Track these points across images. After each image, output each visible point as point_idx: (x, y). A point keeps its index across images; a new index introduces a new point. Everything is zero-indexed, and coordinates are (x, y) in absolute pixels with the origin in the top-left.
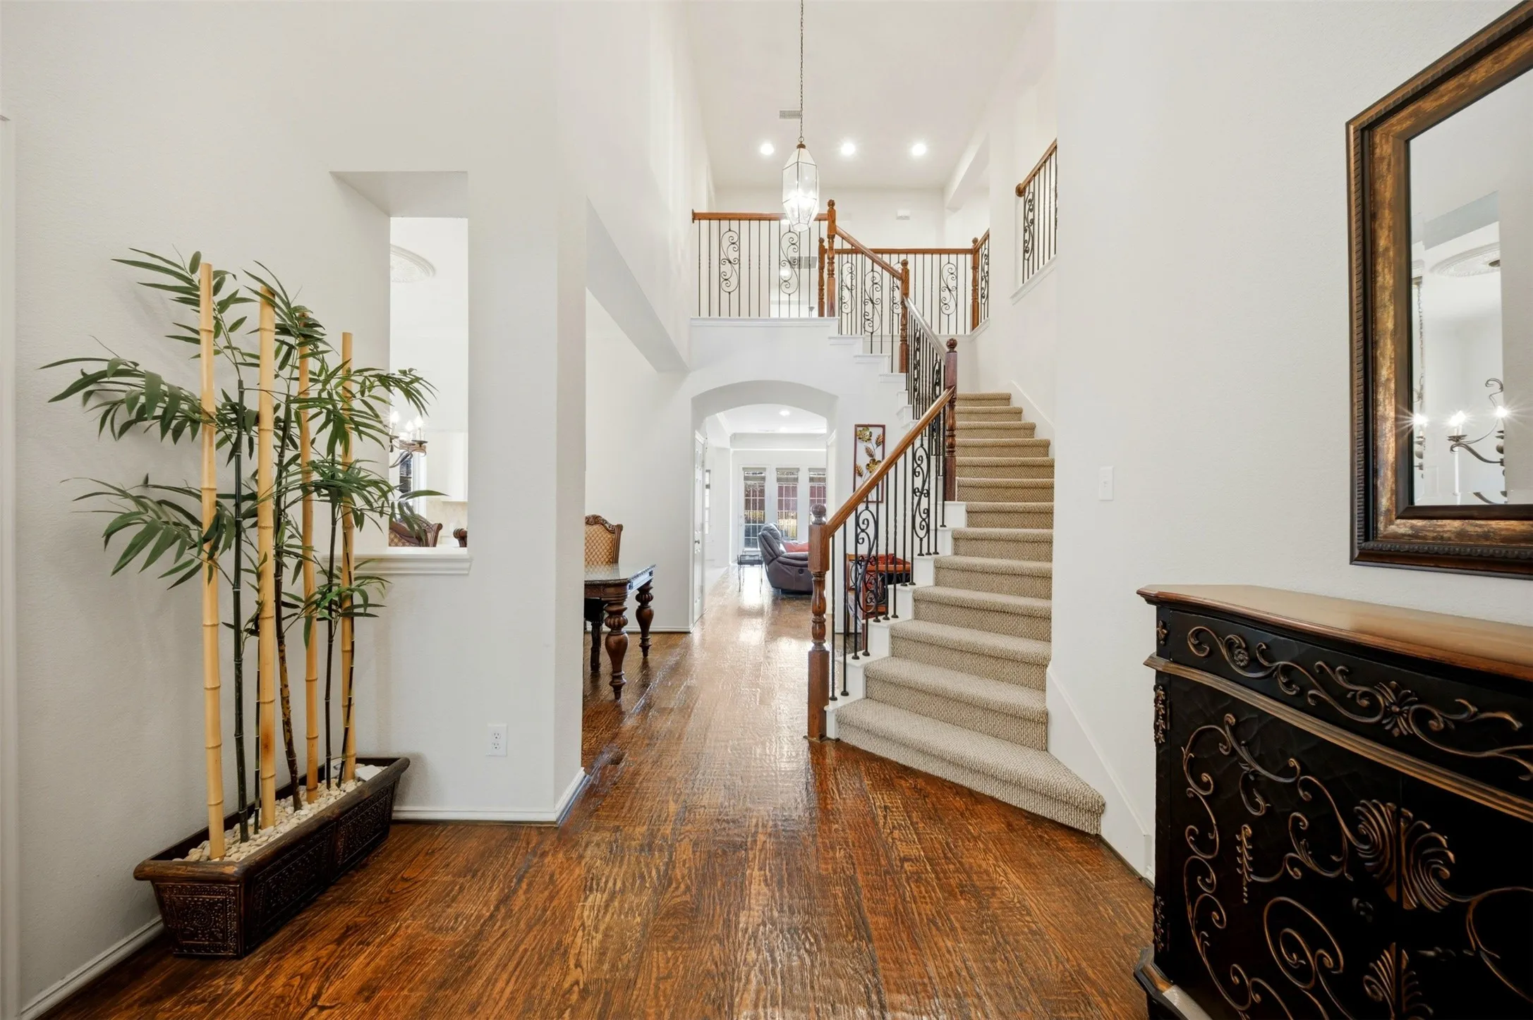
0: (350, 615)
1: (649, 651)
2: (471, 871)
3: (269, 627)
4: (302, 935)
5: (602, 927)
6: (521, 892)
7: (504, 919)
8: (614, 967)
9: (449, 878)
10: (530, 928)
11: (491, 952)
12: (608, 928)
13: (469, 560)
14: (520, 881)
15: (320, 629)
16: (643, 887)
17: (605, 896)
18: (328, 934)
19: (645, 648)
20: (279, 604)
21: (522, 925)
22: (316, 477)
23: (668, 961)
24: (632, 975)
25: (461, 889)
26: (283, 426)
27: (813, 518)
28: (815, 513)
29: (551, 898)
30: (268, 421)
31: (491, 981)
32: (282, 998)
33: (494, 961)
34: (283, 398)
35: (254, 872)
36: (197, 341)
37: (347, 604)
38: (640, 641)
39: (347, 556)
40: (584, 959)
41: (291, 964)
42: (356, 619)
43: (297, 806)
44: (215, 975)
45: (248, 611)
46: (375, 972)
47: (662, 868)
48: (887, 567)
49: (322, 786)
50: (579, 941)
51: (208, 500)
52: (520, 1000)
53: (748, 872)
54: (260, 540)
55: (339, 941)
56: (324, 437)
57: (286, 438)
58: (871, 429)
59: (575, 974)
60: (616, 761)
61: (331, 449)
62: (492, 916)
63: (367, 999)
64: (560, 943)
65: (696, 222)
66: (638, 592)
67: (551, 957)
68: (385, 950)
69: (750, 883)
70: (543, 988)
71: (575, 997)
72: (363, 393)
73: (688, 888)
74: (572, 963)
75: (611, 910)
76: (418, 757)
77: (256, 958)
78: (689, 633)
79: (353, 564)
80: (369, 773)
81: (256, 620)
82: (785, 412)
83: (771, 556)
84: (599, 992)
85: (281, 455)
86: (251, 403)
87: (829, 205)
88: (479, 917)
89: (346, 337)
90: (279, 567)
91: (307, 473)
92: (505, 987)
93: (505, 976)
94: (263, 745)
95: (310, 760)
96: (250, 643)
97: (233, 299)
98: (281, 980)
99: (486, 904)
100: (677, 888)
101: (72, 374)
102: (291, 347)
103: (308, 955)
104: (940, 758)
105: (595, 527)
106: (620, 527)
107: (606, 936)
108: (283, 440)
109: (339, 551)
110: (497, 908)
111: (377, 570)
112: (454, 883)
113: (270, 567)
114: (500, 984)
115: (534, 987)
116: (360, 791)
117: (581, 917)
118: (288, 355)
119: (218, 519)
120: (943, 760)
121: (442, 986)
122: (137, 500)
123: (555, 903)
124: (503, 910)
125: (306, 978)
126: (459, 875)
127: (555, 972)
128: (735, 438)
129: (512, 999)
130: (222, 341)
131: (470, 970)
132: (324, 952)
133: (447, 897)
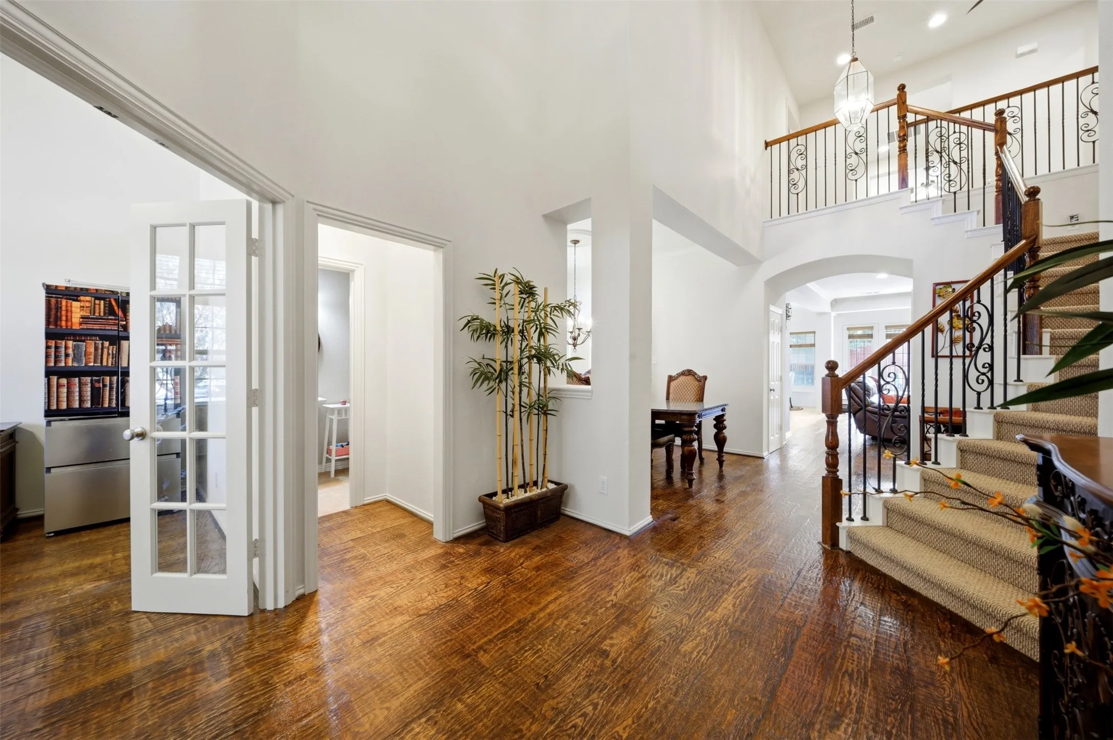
0: (546, 414)
1: (725, 463)
2: (585, 543)
3: (517, 414)
4: (523, 543)
5: (633, 586)
6: (603, 559)
7: (592, 566)
8: (631, 602)
9: (576, 543)
10: (601, 573)
11: (583, 575)
12: (636, 588)
13: (591, 392)
14: (604, 554)
15: (535, 418)
16: (660, 579)
17: (640, 575)
18: (530, 546)
19: (721, 462)
20: (521, 405)
21: (599, 571)
22: (533, 352)
23: (658, 612)
24: (638, 609)
25: (580, 548)
26: (521, 332)
27: (827, 372)
28: (827, 368)
29: (615, 566)
30: (517, 330)
31: (580, 584)
32: (512, 559)
33: (583, 579)
34: (522, 321)
35: (509, 509)
36: (495, 303)
37: (545, 409)
38: (717, 457)
39: (545, 387)
40: (619, 594)
41: (517, 550)
42: (548, 416)
43: (526, 492)
44: (497, 545)
45: (510, 408)
46: (542, 563)
47: (674, 576)
48: (951, 418)
49: (535, 488)
50: (620, 587)
51: (498, 363)
52: (588, 596)
53: (725, 596)
54: (514, 379)
55: (534, 549)
56: (536, 336)
57: (523, 336)
58: (954, 286)
59: (612, 597)
60: (674, 519)
61: (539, 340)
62: (588, 563)
63: (537, 571)
64: (611, 584)
65: (769, 148)
66: (715, 422)
67: (605, 587)
68: (547, 559)
69: (723, 602)
70: (598, 596)
71: (609, 605)
72: (550, 314)
73: (684, 589)
74: (613, 593)
75: (640, 581)
76: (572, 486)
77: (509, 544)
78: (763, 458)
79: (547, 392)
80: (551, 486)
81: (512, 411)
82: (883, 276)
83: (859, 405)
84: (620, 608)
85: (521, 345)
86: (511, 324)
87: (899, 89)
88: (583, 561)
89: (546, 289)
90: (521, 390)
91: (530, 351)
92: (583, 589)
93: (585, 585)
94: (514, 462)
95: (531, 475)
96: (510, 420)
97: (506, 284)
98: (513, 554)
99: (588, 557)
100: (678, 587)
101: (465, 321)
102: (525, 299)
103: (523, 550)
104: (938, 586)
105: (688, 377)
106: (705, 378)
107: (633, 590)
108: (522, 336)
109: (542, 385)
110: (591, 561)
111: (557, 395)
112: (578, 545)
113: (517, 390)
114: (582, 587)
115: (594, 594)
116: (546, 492)
117: (625, 578)
118: (524, 301)
119: (501, 370)
120: (942, 589)
121: (562, 578)
122: (479, 364)
123: (616, 568)
124: (593, 562)
125: (521, 557)
126: (579, 543)
127: (604, 594)
128: (835, 303)
129: (584, 594)
130: (502, 302)
131: (573, 577)
132: (528, 551)
133: (574, 549)
